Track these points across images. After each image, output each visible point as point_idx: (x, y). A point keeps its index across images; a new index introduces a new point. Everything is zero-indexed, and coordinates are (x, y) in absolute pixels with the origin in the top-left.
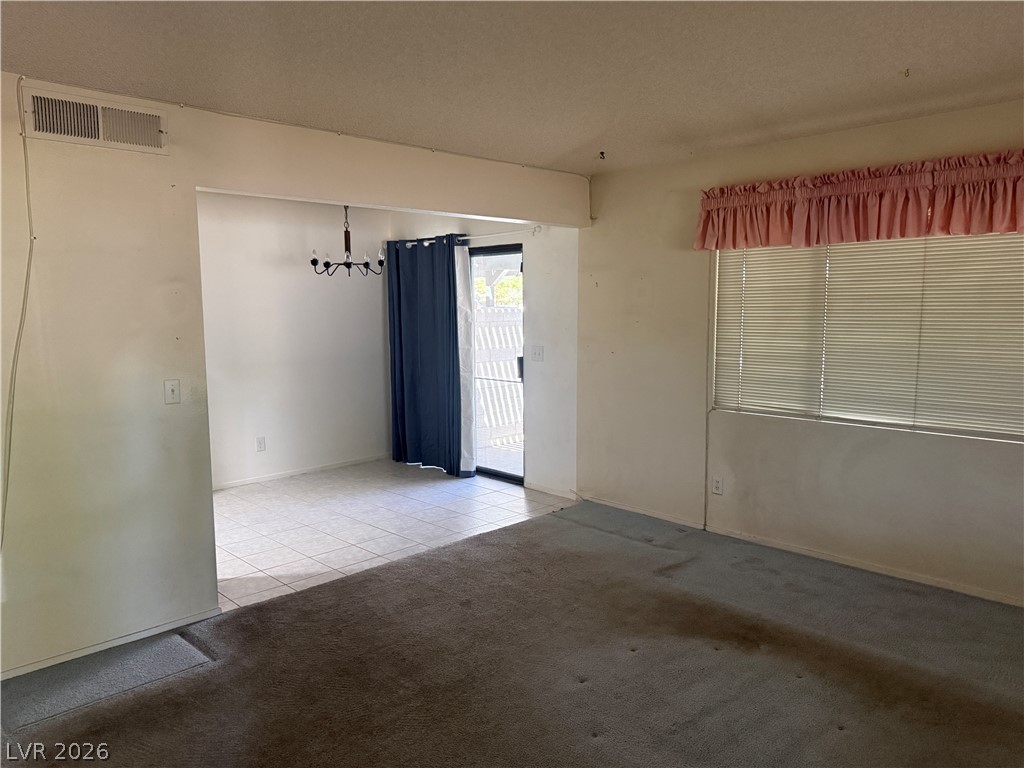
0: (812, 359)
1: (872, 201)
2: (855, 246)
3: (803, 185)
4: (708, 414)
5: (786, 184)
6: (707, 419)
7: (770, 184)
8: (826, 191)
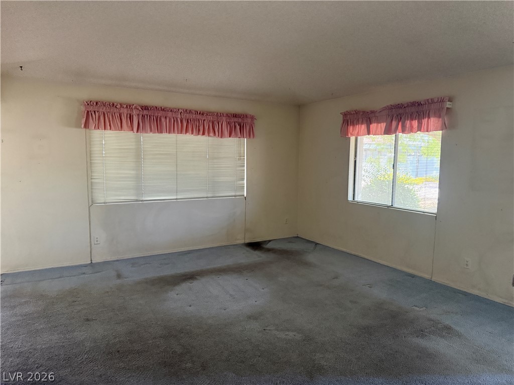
0: (138, 178)
1: (163, 120)
2: (157, 135)
3: (136, 108)
4: (89, 208)
5: (129, 106)
6: (89, 210)
7: (121, 105)
8: (145, 112)
